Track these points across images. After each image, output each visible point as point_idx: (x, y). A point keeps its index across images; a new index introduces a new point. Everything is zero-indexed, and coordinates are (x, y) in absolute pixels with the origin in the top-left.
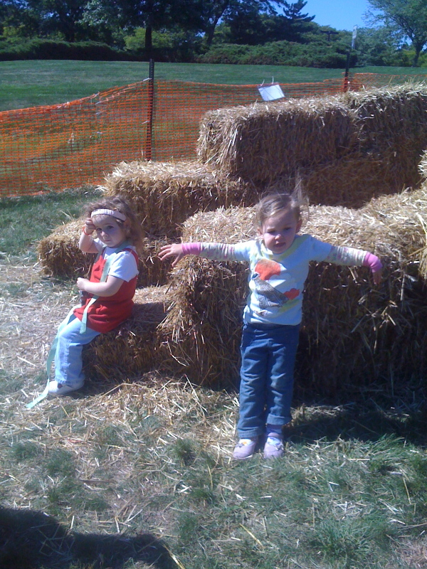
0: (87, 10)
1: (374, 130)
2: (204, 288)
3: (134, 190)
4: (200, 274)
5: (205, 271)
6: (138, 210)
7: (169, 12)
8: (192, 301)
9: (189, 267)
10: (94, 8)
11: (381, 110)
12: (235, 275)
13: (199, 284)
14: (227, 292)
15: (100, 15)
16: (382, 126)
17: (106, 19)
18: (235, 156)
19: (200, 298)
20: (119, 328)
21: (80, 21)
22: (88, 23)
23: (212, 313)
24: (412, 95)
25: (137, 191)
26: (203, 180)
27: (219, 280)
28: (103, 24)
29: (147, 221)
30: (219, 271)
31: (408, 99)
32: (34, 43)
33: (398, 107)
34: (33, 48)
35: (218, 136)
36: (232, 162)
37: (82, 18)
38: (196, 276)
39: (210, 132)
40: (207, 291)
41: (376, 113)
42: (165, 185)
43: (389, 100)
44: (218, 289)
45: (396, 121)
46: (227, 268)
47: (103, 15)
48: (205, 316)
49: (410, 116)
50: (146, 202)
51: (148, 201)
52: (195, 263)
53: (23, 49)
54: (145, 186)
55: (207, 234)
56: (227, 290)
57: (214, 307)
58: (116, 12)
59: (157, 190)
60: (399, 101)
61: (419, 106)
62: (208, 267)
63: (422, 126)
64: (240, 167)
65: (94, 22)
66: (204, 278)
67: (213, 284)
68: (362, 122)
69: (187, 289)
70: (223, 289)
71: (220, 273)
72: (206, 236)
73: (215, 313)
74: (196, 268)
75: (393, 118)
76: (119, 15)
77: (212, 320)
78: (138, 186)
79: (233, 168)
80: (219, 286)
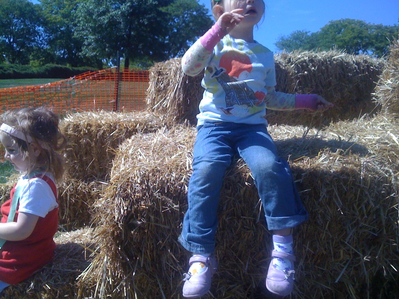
0: (85, 45)
1: (307, 86)
2: (137, 224)
3: (82, 133)
4: (132, 204)
5: (138, 201)
6: (86, 154)
7: (141, 47)
8: (121, 243)
9: (116, 196)
10: (89, 44)
11: (313, 68)
12: (178, 206)
13: (129, 219)
14: (169, 230)
15: (94, 49)
16: (314, 83)
17: (98, 52)
18: (181, 99)
19: (132, 239)
20: (32, 279)
21: (80, 54)
22: (86, 54)
23: (149, 260)
24: (337, 59)
25: (85, 134)
26: (150, 123)
27: (157, 213)
28: (96, 56)
29: (95, 164)
30: (157, 200)
31: (335, 62)
32: (47, 66)
33: (327, 68)
34: (47, 70)
35: (165, 82)
36: (179, 105)
37: (81, 51)
38: (125, 208)
39: (159, 78)
40: (141, 228)
41: (309, 71)
42: (112, 128)
43: (319, 60)
44: (156, 226)
45: (325, 80)
46: (167, 196)
47: (96, 49)
48: (139, 263)
49: (336, 78)
50: (93, 144)
51: (96, 144)
52: (125, 190)
53: (39, 71)
54: (93, 128)
55: (143, 154)
56: (167, 227)
57: (152, 251)
58: (105, 47)
59: (104, 132)
60: (327, 63)
61: (343, 70)
62: (141, 195)
63: (346, 87)
64: (186, 111)
65: (90, 54)
66: (136, 211)
67: (149, 219)
68: (297, 78)
69: (114, 226)
70: (162, 226)
71: (157, 203)
72: (141, 157)
73: (153, 260)
74: (126, 198)
75: (323, 77)
76: (107, 49)
77: (150, 269)
78: (86, 128)
79: (179, 112)
80: (157, 221)
